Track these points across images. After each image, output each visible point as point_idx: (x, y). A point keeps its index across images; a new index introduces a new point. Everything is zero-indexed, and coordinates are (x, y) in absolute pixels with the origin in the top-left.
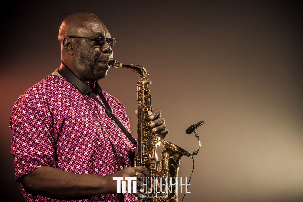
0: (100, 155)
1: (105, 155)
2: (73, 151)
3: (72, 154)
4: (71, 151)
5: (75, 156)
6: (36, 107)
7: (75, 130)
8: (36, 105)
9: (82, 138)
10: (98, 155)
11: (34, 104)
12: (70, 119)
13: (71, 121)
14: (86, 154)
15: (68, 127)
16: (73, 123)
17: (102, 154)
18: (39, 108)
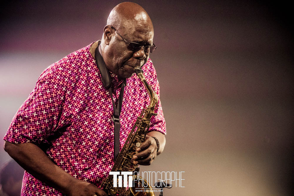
0: (104, 152)
1: (110, 153)
2: (79, 145)
3: (78, 147)
4: (77, 144)
5: (81, 150)
6: (52, 87)
7: (84, 125)
8: (53, 85)
9: (90, 134)
10: (103, 153)
11: (51, 84)
12: (81, 113)
13: (82, 115)
14: (91, 151)
15: (78, 122)
16: (84, 118)
17: (108, 152)
18: (54, 89)
